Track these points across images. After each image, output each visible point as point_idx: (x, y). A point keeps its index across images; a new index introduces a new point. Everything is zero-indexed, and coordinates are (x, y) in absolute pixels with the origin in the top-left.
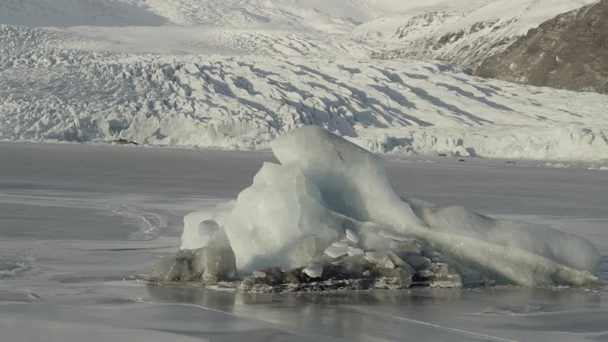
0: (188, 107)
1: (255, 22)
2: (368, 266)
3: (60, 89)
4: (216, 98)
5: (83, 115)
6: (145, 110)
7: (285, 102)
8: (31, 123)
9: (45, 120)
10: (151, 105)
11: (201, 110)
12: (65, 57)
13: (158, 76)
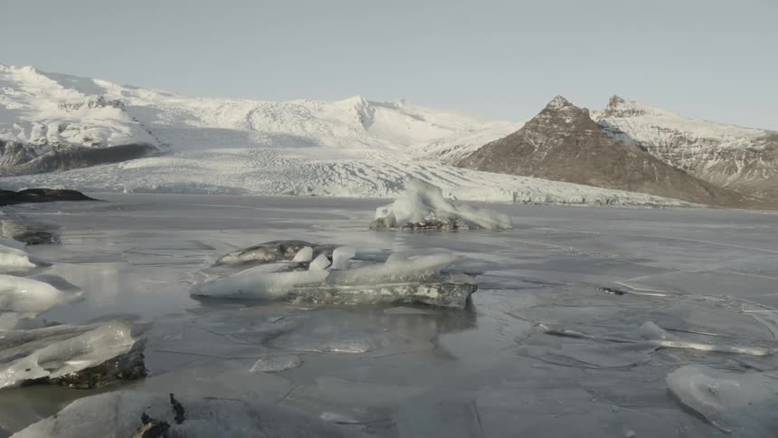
0: (339, 181)
1: (364, 146)
2: (438, 222)
3: (287, 174)
4: (351, 177)
5: (297, 185)
6: (322, 182)
7: (379, 178)
8: (276, 188)
9: (282, 187)
10: (324, 180)
11: (344, 182)
12: (288, 161)
13: (327, 169)
